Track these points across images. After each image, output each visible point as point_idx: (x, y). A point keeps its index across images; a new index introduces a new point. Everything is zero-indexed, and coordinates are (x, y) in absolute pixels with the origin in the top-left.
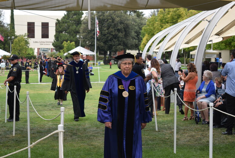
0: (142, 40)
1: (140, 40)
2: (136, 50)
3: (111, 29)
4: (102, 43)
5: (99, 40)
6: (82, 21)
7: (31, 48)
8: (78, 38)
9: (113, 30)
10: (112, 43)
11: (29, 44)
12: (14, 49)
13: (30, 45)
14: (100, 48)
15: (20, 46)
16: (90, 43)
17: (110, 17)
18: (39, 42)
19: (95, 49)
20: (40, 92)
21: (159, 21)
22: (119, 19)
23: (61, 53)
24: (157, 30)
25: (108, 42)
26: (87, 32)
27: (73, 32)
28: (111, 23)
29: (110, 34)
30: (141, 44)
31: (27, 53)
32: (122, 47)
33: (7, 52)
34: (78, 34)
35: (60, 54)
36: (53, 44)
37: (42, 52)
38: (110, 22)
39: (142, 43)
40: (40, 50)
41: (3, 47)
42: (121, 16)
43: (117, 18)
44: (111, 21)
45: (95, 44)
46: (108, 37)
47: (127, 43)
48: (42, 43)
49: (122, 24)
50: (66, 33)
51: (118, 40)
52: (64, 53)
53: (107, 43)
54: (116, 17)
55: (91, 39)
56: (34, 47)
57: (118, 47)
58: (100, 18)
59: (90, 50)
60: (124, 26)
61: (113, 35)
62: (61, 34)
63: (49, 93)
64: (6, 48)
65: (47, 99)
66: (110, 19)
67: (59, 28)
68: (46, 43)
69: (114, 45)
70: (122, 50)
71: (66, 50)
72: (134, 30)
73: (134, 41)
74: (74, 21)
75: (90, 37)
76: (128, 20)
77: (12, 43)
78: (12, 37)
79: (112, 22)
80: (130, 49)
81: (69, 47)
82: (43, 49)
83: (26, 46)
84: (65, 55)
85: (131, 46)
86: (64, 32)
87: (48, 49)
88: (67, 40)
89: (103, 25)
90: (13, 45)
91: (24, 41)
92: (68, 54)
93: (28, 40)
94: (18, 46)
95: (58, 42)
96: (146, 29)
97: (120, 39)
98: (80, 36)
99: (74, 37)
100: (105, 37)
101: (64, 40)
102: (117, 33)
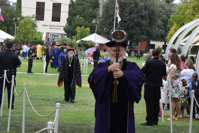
0: (169, 30)
1: (167, 30)
2: (162, 41)
3: (133, 15)
7: (39, 32)
8: (94, 23)
9: (136, 16)
10: (134, 31)
11: (36, 27)
12: (19, 32)
13: (38, 28)
15: (26, 29)
16: (108, 30)
17: (133, 2)
18: (48, 26)
20: (44, 84)
21: (192, 8)
22: (144, 4)
24: (188, 19)
27: (88, 17)
29: (132, 21)
30: (168, 35)
31: (34, 37)
32: (145, 37)
33: (11, 35)
34: (94, 19)
35: (72, 41)
36: (65, 29)
37: (51, 37)
39: (169, 34)
40: (49, 35)
41: (6, 29)
43: (142, 3)
44: (134, 5)
46: (128, 25)
47: (152, 32)
48: (51, 27)
49: (147, 10)
50: (80, 16)
51: (141, 29)
52: (77, 40)
54: (140, 1)
55: (109, 25)
56: (43, 32)
57: (140, 36)
58: (121, 2)
60: (149, 13)
61: (136, 23)
62: (75, 18)
63: (54, 85)
64: (10, 30)
65: (52, 93)
67: (73, 10)
68: (56, 28)
69: (136, 34)
70: (144, 40)
71: (79, 37)
73: (160, 31)
74: (91, 3)
75: (108, 23)
76: (154, 5)
77: (17, 25)
78: (18, 18)
79: (135, 7)
80: (155, 40)
81: (83, 34)
82: (52, 34)
83: (33, 29)
84: (78, 43)
85: (156, 36)
86: (79, 16)
87: (58, 35)
88: (81, 25)
89: (124, 10)
90: (18, 28)
91: (32, 23)
92: (81, 42)
93: (36, 22)
94: (24, 29)
95: (71, 27)
96: (174, 17)
97: (144, 27)
98: (97, 21)
99: (89, 22)
100: (126, 24)
101: (77, 24)
102: (140, 20)
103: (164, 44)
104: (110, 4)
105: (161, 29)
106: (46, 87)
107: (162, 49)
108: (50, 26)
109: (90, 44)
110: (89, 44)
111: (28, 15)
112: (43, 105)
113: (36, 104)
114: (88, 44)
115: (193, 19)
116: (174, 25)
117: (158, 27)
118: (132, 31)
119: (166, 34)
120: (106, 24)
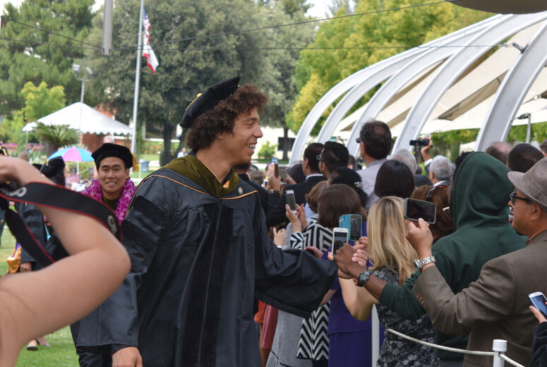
0: (296, 92)
1: (291, 93)
2: (274, 125)
3: (191, 51)
4: (158, 95)
5: (150, 85)
6: (95, 15)
8: (76, 72)
9: (200, 52)
14: (151, 113)
16: (118, 95)
17: (192, 10)
19: (132, 115)
21: (363, 31)
22: (224, 16)
23: (13, 123)
24: (351, 61)
25: (179, 94)
27: (58, 54)
28: (195, 28)
30: (294, 109)
34: (76, 60)
35: (10, 125)
38: (191, 25)
39: (298, 105)
42: (230, 6)
43: (217, 14)
44: (195, 21)
45: (132, 100)
46: (179, 79)
49: (232, 35)
50: (35, 52)
52: (25, 122)
53: (177, 99)
54: (213, 8)
55: (122, 79)
58: (158, 9)
59: (117, 119)
60: (238, 44)
61: (200, 72)
62: (17, 56)
66: (192, 16)
67: (13, 34)
71: (33, 113)
72: (272, 57)
73: (271, 97)
74: (68, 14)
75: (120, 72)
76: (253, 21)
79: (197, 25)
81: (44, 104)
84: (29, 132)
86: (30, 52)
88: (37, 77)
89: (167, 35)
92: (38, 128)
95: (7, 84)
96: (313, 55)
98: (83, 67)
99: (61, 70)
100: (171, 77)
101: (26, 76)
102: (213, 65)
103: (282, 135)
104: (123, 15)
105: (274, 90)
107: (276, 149)
109: (64, 137)
110: (62, 135)
114: (59, 134)
115: (369, 60)
116: (311, 81)
117: (263, 85)
118: (189, 95)
119: (287, 105)
120: (114, 77)
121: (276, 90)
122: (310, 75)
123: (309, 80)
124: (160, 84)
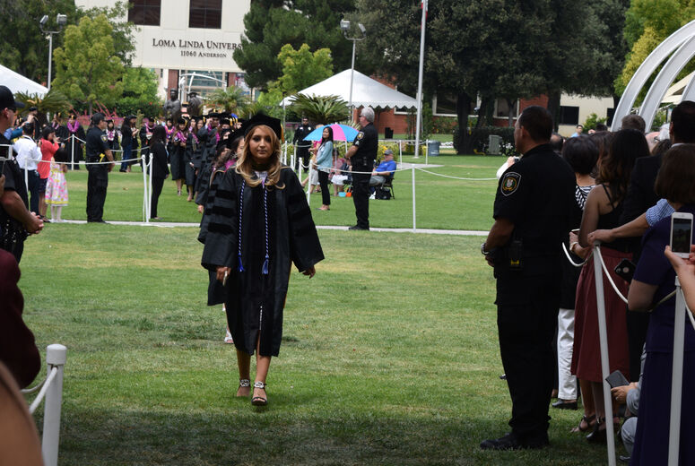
0: (628, 50)
1: (621, 52)
2: (600, 94)
4: (449, 56)
5: (439, 44)
7: (141, 71)
8: (346, 30)
10: (495, 57)
11: (131, 48)
12: (65, 68)
13: (136, 53)
14: (441, 80)
15: (89, 58)
16: (398, 57)
18: (177, 43)
19: (417, 82)
20: (142, 263)
23: (270, 97)
25: (476, 56)
26: (384, 9)
27: (326, 7)
29: (486, 18)
30: (624, 70)
32: (539, 79)
33: (36, 80)
34: (345, 14)
35: (268, 99)
36: (238, 56)
37: (190, 87)
39: (628, 65)
40: (182, 81)
41: (17, 60)
45: (417, 63)
46: (475, 35)
47: (564, 61)
48: (189, 48)
50: (296, 6)
51: (523, 50)
52: (285, 94)
53: (474, 61)
55: (403, 37)
56: (160, 66)
57: (519, 77)
59: (400, 90)
61: (501, 26)
62: (274, 13)
64: (30, 62)
68: (206, 50)
69: (504, 71)
70: (536, 91)
71: (292, 84)
72: (597, 6)
73: (596, 57)
75: (400, 28)
77: (57, 43)
78: (59, 15)
80: (574, 89)
81: (306, 72)
82: (195, 77)
83: (118, 58)
84: (287, 107)
85: (579, 76)
86: (289, 6)
87: (218, 77)
88: (298, 37)
90: (61, 53)
91: (112, 34)
92: (298, 101)
93: (130, 31)
94: (83, 57)
95: (260, 46)
97: (532, 43)
98: (355, 23)
99: (329, 28)
100: (464, 33)
101: (284, 37)
102: (519, 17)
103: (612, 106)
105: (600, 49)
106: (148, 276)
108: (183, 44)
109: (330, 111)
110: (328, 109)
111: (100, 5)
112: (117, 347)
113: (95, 340)
114: (323, 108)
116: (646, 34)
117: (586, 42)
118: (489, 56)
119: (617, 67)
120: (392, 34)
121: (603, 49)
122: (643, 27)
123: (642, 33)
124: (452, 42)
